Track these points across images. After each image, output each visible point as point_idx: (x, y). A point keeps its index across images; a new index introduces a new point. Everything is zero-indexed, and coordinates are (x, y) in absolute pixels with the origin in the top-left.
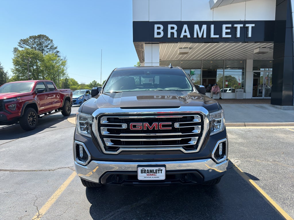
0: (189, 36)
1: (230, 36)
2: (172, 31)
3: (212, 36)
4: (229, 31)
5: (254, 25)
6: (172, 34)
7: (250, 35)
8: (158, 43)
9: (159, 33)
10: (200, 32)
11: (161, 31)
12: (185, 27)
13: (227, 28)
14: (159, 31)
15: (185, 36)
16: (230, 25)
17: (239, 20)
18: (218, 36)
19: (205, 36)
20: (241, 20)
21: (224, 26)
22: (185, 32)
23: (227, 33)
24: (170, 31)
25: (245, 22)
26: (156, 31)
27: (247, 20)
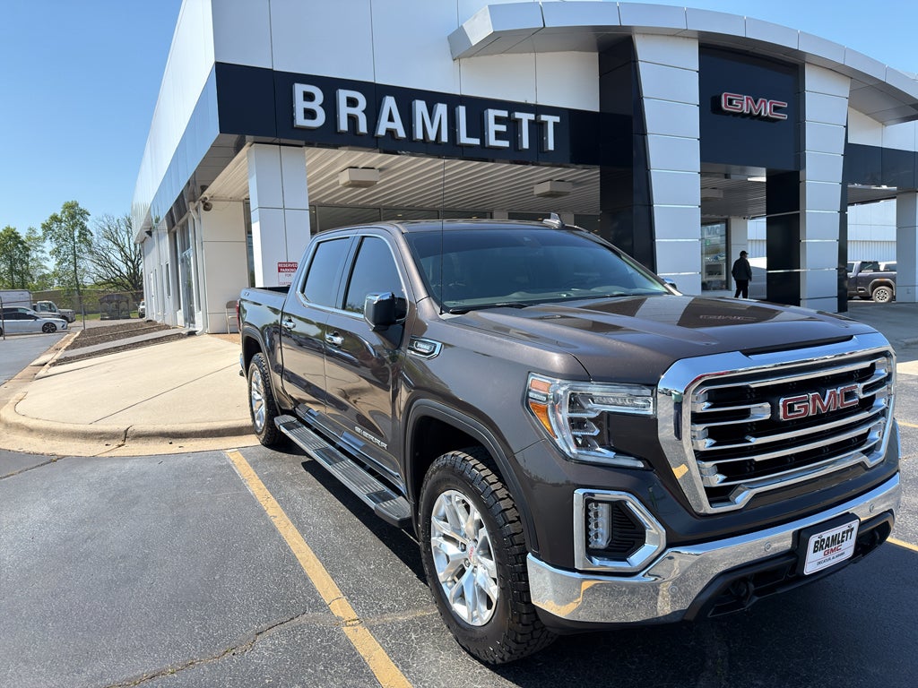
0: (401, 133)
1: (506, 144)
2: (352, 111)
3: (464, 139)
4: (503, 128)
5: (557, 119)
6: (352, 120)
7: (551, 146)
8: (301, 146)
9: (310, 114)
10: (431, 124)
11: (315, 106)
12: (390, 103)
13: (498, 120)
14: (309, 105)
15: (391, 133)
16: (504, 114)
17: (523, 101)
18: (476, 141)
19: (444, 138)
20: (528, 102)
21: (492, 114)
22: (391, 119)
23: (499, 135)
24: (344, 110)
25: (538, 109)
26: (300, 105)
27: (540, 103)
